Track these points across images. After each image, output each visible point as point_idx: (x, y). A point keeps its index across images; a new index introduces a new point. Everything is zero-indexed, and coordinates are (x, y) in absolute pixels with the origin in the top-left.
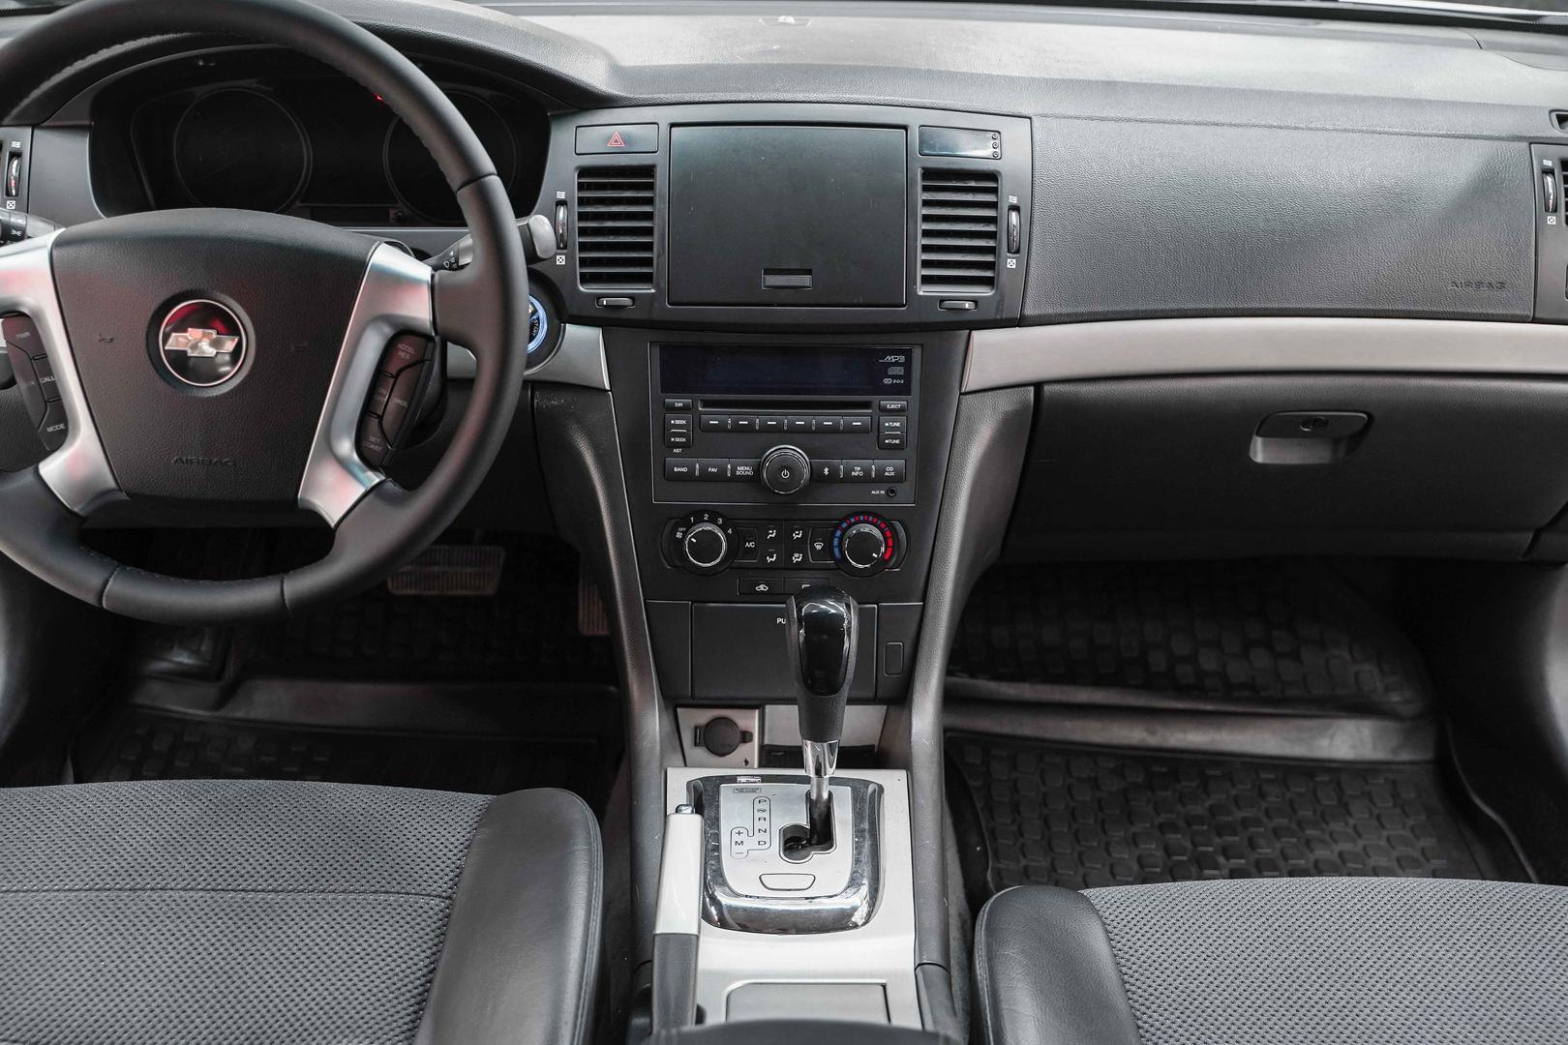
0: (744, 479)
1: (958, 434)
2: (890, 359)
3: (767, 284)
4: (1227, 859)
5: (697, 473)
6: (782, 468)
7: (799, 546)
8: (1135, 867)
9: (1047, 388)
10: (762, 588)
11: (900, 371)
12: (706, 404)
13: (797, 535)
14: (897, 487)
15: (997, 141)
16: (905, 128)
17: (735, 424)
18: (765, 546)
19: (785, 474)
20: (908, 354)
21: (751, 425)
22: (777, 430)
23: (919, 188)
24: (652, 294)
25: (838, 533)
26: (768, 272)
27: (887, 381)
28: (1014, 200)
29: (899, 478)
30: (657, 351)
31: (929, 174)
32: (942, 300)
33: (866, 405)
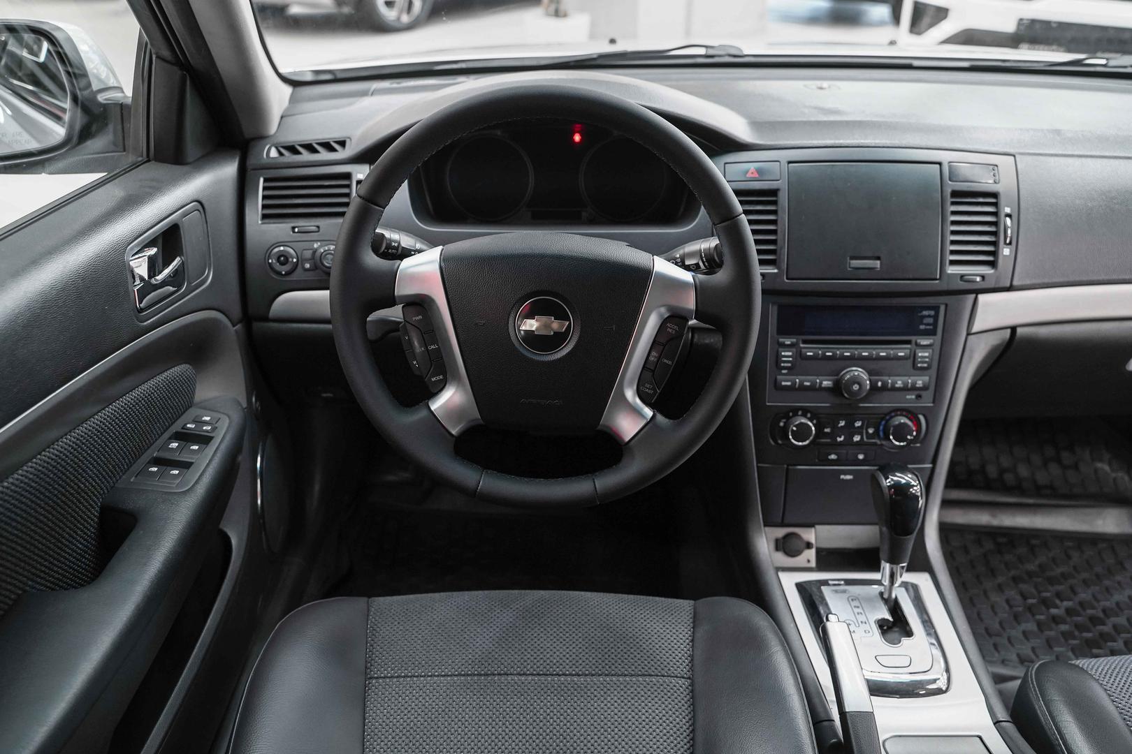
0: (827, 389)
1: (964, 360)
2: (925, 313)
3: (852, 266)
4: (1062, 601)
5: (797, 386)
6: (854, 383)
7: (859, 431)
8: (1007, 608)
9: (1019, 330)
10: (833, 457)
11: (931, 320)
12: (805, 342)
13: (858, 424)
14: (924, 393)
15: (996, 172)
16: (940, 164)
17: (824, 354)
18: (836, 431)
19: (856, 387)
20: (936, 309)
21: (834, 354)
22: (851, 358)
23: (949, 203)
24: (775, 273)
25: (883, 422)
26: (853, 258)
27: (922, 327)
28: (1008, 210)
29: (925, 388)
30: (776, 308)
31: (955, 194)
32: (962, 276)
33: (908, 342)
